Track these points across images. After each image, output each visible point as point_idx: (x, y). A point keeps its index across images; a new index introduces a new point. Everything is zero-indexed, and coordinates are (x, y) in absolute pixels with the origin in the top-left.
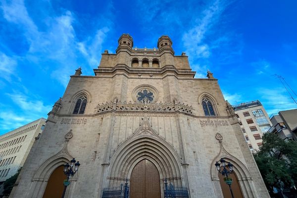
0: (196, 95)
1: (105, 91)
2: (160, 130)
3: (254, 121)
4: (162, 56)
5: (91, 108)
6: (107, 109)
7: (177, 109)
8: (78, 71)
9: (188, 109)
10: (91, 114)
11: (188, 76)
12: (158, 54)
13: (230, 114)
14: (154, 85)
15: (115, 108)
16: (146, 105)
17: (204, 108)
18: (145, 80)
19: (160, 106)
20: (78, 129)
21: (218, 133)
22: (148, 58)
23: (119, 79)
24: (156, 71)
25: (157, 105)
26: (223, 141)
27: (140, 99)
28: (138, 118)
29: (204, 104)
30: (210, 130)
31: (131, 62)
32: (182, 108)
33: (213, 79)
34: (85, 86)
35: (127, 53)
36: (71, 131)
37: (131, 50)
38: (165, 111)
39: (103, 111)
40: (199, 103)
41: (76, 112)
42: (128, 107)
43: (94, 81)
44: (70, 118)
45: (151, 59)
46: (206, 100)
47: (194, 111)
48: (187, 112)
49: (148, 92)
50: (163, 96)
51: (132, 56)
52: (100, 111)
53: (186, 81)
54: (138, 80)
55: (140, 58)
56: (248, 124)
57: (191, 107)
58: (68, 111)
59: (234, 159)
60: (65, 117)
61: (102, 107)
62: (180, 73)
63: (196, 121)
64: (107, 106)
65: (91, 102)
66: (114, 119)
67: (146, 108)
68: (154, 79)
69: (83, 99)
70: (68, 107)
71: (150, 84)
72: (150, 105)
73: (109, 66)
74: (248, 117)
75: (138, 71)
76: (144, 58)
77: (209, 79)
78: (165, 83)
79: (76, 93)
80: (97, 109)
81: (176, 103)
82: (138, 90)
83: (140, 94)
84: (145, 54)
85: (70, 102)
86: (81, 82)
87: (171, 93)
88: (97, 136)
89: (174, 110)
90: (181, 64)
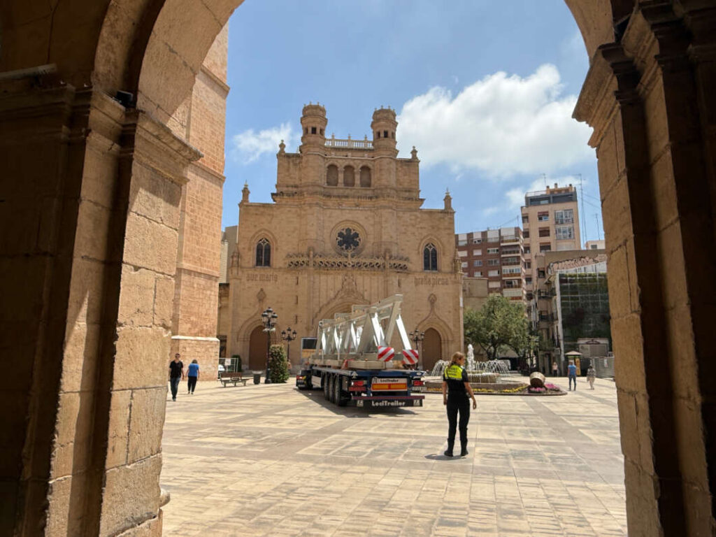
3: (552, 232)
4: (376, 162)
5: (278, 258)
6: (302, 265)
7: (388, 266)
8: (246, 192)
9: (403, 263)
10: (280, 268)
11: (413, 206)
12: (371, 154)
13: (455, 271)
14: (361, 223)
15: (312, 265)
16: (351, 261)
17: (425, 258)
18: (347, 211)
19: (368, 261)
20: (269, 287)
21: (432, 294)
22: (355, 163)
23: (313, 214)
24: (365, 197)
25: (364, 261)
26: (436, 303)
27: (340, 244)
28: (340, 277)
29: (426, 252)
30: (425, 290)
31: (326, 174)
32: (394, 264)
33: (448, 212)
34: (263, 223)
35: (320, 157)
36: (262, 290)
37: (325, 147)
38: (372, 269)
39: (296, 265)
40: (419, 253)
41: (259, 262)
42: (327, 262)
43: (275, 213)
44: (256, 273)
45: (358, 166)
46: (430, 247)
47: (409, 265)
48: (401, 268)
49: (353, 232)
50: (372, 241)
51: (327, 159)
52: (293, 266)
53: (407, 215)
54: (338, 212)
55: (341, 164)
56: (540, 236)
57: (407, 259)
58: (251, 262)
59: (441, 324)
60: (250, 272)
61: (295, 260)
62: (402, 201)
63: (411, 278)
64: (301, 260)
65: (277, 249)
66: (312, 279)
67: (349, 264)
68: (361, 210)
69: (264, 242)
70: (250, 257)
71: (355, 219)
72: (355, 260)
73: (292, 184)
74: (543, 224)
75: (339, 197)
76: (347, 163)
77: (442, 212)
78: (377, 219)
79: (254, 236)
80: (287, 261)
81: (388, 258)
82: (339, 229)
83: (340, 235)
84: (350, 154)
85: (249, 249)
86: (256, 214)
87: (383, 240)
88: (295, 298)
89: (384, 267)
90: (406, 177)
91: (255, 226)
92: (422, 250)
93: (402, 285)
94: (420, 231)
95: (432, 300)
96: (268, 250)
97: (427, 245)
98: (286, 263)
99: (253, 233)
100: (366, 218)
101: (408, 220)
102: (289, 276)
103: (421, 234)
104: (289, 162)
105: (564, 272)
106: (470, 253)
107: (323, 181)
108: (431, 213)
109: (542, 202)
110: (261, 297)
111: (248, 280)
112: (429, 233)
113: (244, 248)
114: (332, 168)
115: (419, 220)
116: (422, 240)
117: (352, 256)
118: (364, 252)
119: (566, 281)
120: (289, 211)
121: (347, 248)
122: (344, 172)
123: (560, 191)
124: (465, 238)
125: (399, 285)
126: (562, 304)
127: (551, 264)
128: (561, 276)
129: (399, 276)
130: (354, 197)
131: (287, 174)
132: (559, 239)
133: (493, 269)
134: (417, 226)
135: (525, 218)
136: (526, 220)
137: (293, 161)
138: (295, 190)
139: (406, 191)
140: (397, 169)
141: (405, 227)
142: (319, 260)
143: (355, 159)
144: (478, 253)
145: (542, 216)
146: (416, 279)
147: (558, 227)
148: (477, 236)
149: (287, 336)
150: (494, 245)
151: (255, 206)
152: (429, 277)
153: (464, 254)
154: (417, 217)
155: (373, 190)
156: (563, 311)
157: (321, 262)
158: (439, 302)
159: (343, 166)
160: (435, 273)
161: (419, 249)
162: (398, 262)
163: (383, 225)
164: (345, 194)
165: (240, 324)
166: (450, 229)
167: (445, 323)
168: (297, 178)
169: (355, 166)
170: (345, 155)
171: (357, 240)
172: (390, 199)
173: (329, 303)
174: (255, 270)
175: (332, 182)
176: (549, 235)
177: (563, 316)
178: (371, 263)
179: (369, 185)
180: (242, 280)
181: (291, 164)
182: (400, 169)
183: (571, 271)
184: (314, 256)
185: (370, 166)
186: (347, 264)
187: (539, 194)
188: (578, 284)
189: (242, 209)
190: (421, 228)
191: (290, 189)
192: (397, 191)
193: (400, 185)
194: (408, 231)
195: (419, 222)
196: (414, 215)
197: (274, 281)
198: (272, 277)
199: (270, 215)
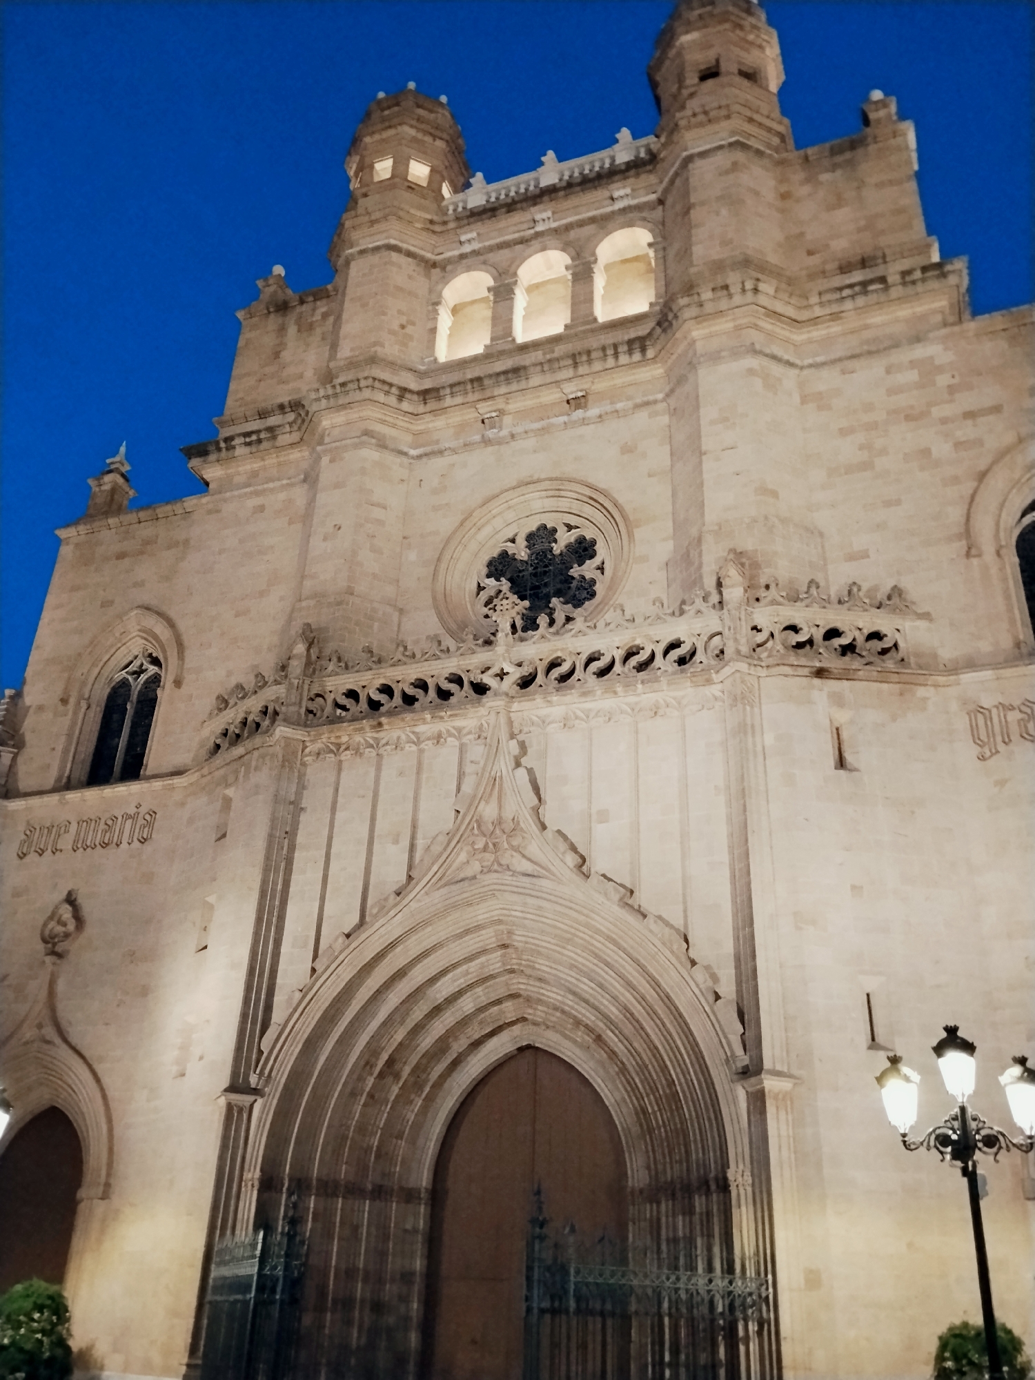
0: (956, 480)
1: (262, 594)
2: (600, 830)
4: (671, 199)
6: (256, 728)
7: (737, 640)
8: (102, 484)
9: (860, 622)
10: (178, 772)
12: (649, 184)
14: (597, 478)
16: (507, 657)
18: (530, 443)
19: (613, 644)
20: (107, 880)
22: (571, 243)
31: (433, 325)
32: (792, 629)
34: (141, 584)
36: (71, 897)
37: (431, 222)
38: (640, 678)
39: (237, 739)
40: (973, 547)
41: (96, 767)
42: (383, 688)
43: (195, 533)
44: (65, 813)
45: (582, 246)
47: (908, 635)
48: (848, 650)
49: (563, 540)
50: (659, 550)
51: (442, 264)
52: (225, 747)
53: (869, 370)
54: (481, 460)
55: (506, 264)
57: (890, 599)
58: (55, 768)
60: (42, 814)
61: (237, 713)
64: (255, 706)
65: (178, 683)
67: (502, 675)
68: (599, 419)
69: (139, 672)
71: (569, 470)
72: (534, 650)
73: (283, 397)
75: (477, 382)
76: (531, 252)
78: (681, 436)
79: (94, 645)
80: (209, 731)
83: (499, 565)
84: (544, 214)
85: (62, 709)
87: (711, 519)
89: (721, 655)
90: (843, 215)
92: (996, 537)
93: (869, 759)
94: (966, 433)
96: (148, 704)
98: (202, 744)
99: (91, 633)
100: (628, 450)
101: (877, 396)
102: (200, 802)
103: (979, 442)
107: (416, 344)
110: (58, 936)
111: (22, 856)
112: (1024, 431)
116: (982, 476)
120: (261, 508)
125: (842, 760)
129: (837, 699)
130: (551, 364)
131: (270, 369)
134: (940, 412)
137: (298, 322)
138: (293, 417)
139: (843, 271)
141: (858, 438)
146: (976, 711)
157: (352, 694)
159: (514, 269)
163: (708, 445)
164: (511, 366)
168: (309, 373)
169: (570, 252)
171: (587, 570)
174: (63, 802)
178: (632, 651)
181: (292, 330)
184: (313, 670)
189: (69, 549)
190: (970, 415)
191: (274, 421)
193: (810, 253)
194: (883, 452)
195: (952, 389)
196: (913, 364)
197: (136, 844)
198: (129, 822)
199: (177, 544)
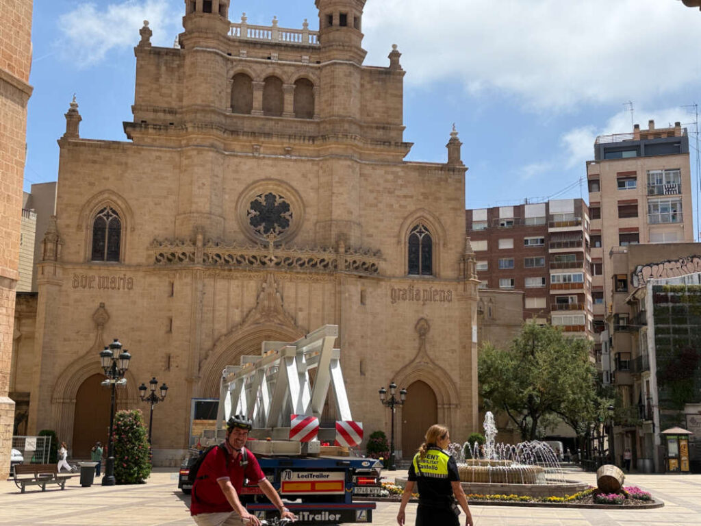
2: (300, 313)
3: (642, 209)
4: (324, 71)
5: (135, 247)
6: (181, 260)
7: (342, 265)
8: (73, 118)
9: (370, 260)
10: (139, 265)
11: (389, 154)
12: (316, 57)
13: (463, 276)
14: (294, 184)
15: (201, 260)
16: (273, 254)
17: (410, 252)
18: (270, 162)
19: (305, 256)
20: (117, 301)
21: (422, 319)
22: (285, 72)
23: (203, 166)
24: (303, 137)
25: (299, 254)
26: (429, 335)
27: (255, 222)
28: (252, 284)
29: (413, 241)
30: (408, 311)
31: (229, 90)
32: (355, 262)
33: (454, 169)
34: (107, 179)
35: (218, 58)
36: (102, 306)
37: (229, 39)
38: (314, 270)
39: (170, 260)
40: (399, 242)
41: (97, 253)
42: (230, 256)
43: (130, 161)
44: (91, 273)
45: (290, 77)
46: (421, 232)
47: (382, 265)
48: (366, 269)
49: (279, 201)
50: (314, 218)
51: (232, 61)
52: (164, 261)
53: (380, 171)
54: (250, 163)
55: (259, 72)
56: (621, 216)
57: (377, 253)
58: (82, 254)
59: (438, 373)
60: (80, 271)
61: (167, 250)
62: (370, 147)
63: (383, 289)
64: (179, 251)
65: (133, 229)
66: (200, 286)
67: (271, 260)
68: (296, 160)
69: (108, 216)
70: (79, 243)
71: (284, 178)
72: (281, 253)
73: (165, 105)
74: (627, 194)
75: (253, 134)
76: (269, 71)
77: (442, 168)
78: (324, 179)
79: (89, 202)
80: (152, 252)
81: (342, 250)
82: (253, 194)
83: (255, 205)
84: (275, 55)
85: (79, 227)
86: (94, 162)
87: (334, 217)
88: (166, 322)
89: (336, 267)
90: (379, 103)
91: (92, 184)
92: (405, 237)
93: (368, 301)
94: (403, 202)
95: (422, 329)
96: (116, 231)
97: (415, 228)
98: (149, 256)
99: (87, 197)
100: (304, 176)
101: (381, 181)
102: (154, 279)
103: (405, 207)
104: (158, 66)
105: (662, 282)
106: (493, 245)
107: (224, 101)
108: (423, 168)
109: (625, 154)
110: (101, 319)
111: (75, 287)
112: (418, 207)
113: (68, 226)
114: (241, 79)
115: (400, 182)
116: (405, 219)
117: (277, 246)
118: (298, 239)
119: (665, 299)
120: (160, 158)
121: (267, 231)
122: (265, 87)
123: (658, 134)
124: (484, 217)
125: (362, 301)
126: (658, 341)
127: (639, 268)
128: (656, 289)
129: (363, 284)
130: (281, 135)
131: (155, 86)
132: (654, 222)
133: (534, 274)
134: (397, 193)
135: (594, 183)
136: (595, 186)
137: (166, 64)
138: (169, 117)
139: (377, 128)
140: (362, 86)
141: (374, 195)
142: (213, 250)
143: (284, 65)
144: (506, 244)
145: (625, 179)
146: (393, 290)
147: (654, 199)
148: (506, 214)
149: (148, 393)
150: (536, 230)
151: (91, 145)
152: (416, 287)
153: (480, 246)
154: (397, 176)
155: (318, 124)
156: (658, 353)
157: (218, 256)
158: (434, 333)
159: (263, 76)
160: (428, 280)
161: (399, 236)
162: (359, 258)
163: (335, 190)
164: (267, 129)
165: (57, 370)
166: (456, 199)
167: (445, 373)
168: (174, 96)
169: (285, 77)
170: (266, 55)
171: (287, 215)
172: (349, 141)
173: (230, 332)
174: (90, 268)
175: (240, 106)
176: (636, 215)
177: (658, 364)
178: (310, 260)
179: (310, 114)
180: (63, 288)
181: (163, 68)
182: (368, 86)
183: (675, 281)
184: (204, 245)
185: (312, 77)
186: (266, 260)
187: (619, 139)
188: (687, 305)
189: (65, 151)
190: (405, 197)
191: (161, 115)
192: (361, 127)
193: (368, 115)
194: (381, 202)
195: (402, 186)
196: (393, 173)
197: (126, 290)
198: (122, 281)
199: (121, 164)
